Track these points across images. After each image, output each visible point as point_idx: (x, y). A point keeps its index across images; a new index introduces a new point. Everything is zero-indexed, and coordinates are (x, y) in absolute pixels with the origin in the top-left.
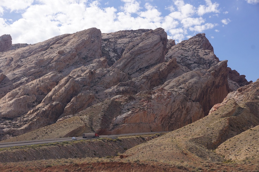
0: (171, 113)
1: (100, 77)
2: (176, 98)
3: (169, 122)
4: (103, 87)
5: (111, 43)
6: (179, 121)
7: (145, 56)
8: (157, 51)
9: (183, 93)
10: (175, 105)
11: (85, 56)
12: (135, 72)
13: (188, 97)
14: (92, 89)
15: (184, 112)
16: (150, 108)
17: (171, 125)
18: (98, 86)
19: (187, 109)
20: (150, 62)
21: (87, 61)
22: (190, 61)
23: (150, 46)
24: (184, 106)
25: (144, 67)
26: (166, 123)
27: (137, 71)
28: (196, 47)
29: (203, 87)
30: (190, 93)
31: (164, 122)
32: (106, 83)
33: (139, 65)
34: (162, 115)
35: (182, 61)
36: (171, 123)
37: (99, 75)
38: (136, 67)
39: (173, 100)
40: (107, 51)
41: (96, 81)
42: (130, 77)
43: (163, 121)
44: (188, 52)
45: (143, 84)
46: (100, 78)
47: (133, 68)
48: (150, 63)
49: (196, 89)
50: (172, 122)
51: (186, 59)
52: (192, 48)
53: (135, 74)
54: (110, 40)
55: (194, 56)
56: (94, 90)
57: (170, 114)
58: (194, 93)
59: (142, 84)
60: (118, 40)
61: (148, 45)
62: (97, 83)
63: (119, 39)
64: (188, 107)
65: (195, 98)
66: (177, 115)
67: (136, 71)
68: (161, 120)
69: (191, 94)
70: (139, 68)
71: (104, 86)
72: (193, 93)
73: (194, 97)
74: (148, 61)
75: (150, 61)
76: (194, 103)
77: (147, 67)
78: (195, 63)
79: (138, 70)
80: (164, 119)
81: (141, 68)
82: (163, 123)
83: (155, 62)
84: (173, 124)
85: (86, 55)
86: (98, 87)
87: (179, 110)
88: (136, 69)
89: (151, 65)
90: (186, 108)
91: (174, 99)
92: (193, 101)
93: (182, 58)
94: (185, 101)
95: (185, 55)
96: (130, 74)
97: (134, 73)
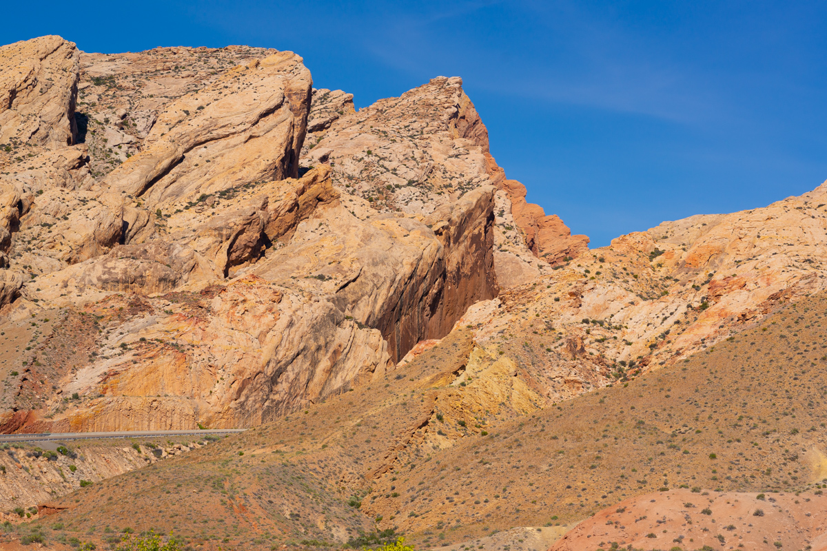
0: (274, 365)
1: (49, 222)
2: (299, 313)
3: (268, 395)
4: (59, 260)
5: (119, 93)
6: (302, 394)
7: (223, 151)
8: (270, 135)
9: (326, 296)
10: (293, 338)
11: (11, 138)
12: (181, 208)
13: (344, 311)
14: (17, 263)
15: (325, 363)
16: (201, 343)
17: (272, 408)
18: (39, 255)
19: (335, 352)
20: (239, 175)
21: (15, 156)
22: (396, 174)
23: (243, 115)
24: (327, 343)
25: (216, 192)
26: (255, 401)
27: (191, 204)
28: (424, 124)
29: (398, 278)
30: (351, 298)
31: (247, 398)
32: (71, 244)
33: (199, 182)
34: (240, 372)
35: (365, 174)
36: (273, 401)
37: (46, 214)
38: (189, 191)
39: (289, 319)
40: (100, 124)
41: (35, 234)
42: (164, 226)
43: (245, 392)
44: (394, 141)
45: (203, 254)
46: (50, 226)
47: (177, 194)
48: (240, 179)
49: (373, 281)
50: (277, 397)
51: (383, 166)
52: (410, 127)
53: (182, 214)
54: (120, 82)
55: (413, 157)
56: (25, 267)
57: (273, 368)
58: (366, 297)
59: (197, 254)
60: (147, 82)
61: (238, 113)
62: (38, 242)
63: (152, 80)
64: (340, 346)
65: (369, 316)
66: (298, 374)
67: (186, 204)
68: (236, 386)
69: (354, 302)
70: (198, 196)
71: (60, 255)
72: (362, 296)
73: (362, 313)
74: (234, 170)
75: (241, 171)
76: (362, 334)
77: (228, 191)
78: (410, 183)
79: (194, 201)
80: (250, 386)
81: (207, 193)
82: (242, 399)
83: (260, 175)
84: (279, 403)
85: (14, 134)
86: (38, 259)
87: (305, 356)
88: (189, 198)
89: (245, 186)
90: (331, 350)
91: (291, 316)
92: (361, 326)
93: (368, 165)
94: (331, 323)
95: (380, 154)
96: (163, 213)
97: (180, 211)
